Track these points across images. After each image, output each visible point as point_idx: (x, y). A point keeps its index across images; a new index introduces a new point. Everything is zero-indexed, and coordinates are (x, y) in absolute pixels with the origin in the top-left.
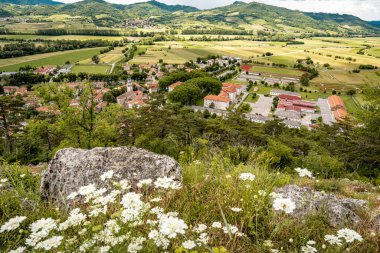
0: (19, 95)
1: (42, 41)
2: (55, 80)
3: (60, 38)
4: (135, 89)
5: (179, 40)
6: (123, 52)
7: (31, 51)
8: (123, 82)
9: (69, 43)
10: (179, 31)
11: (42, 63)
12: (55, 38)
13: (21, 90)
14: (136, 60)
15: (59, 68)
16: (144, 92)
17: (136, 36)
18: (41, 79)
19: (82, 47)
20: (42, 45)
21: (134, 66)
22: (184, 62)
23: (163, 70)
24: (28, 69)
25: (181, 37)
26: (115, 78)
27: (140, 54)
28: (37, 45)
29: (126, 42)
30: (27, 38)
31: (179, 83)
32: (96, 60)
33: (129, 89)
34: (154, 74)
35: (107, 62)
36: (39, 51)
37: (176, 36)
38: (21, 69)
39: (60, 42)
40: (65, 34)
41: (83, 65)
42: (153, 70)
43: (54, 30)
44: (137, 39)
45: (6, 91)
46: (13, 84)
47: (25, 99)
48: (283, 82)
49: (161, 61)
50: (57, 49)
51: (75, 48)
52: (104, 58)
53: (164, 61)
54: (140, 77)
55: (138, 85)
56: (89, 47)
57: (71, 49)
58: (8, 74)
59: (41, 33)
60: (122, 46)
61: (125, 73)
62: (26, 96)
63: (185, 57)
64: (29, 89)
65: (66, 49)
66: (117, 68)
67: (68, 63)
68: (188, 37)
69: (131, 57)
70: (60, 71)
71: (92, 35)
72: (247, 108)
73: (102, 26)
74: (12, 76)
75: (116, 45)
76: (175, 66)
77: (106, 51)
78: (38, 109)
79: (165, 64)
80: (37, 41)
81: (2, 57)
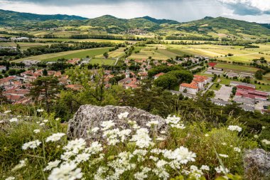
0: (56, 77)
1: (73, 42)
3: (84, 41)
4: (131, 76)
5: (164, 43)
6: (125, 50)
7: (65, 49)
8: (123, 71)
9: (89, 44)
10: (164, 38)
11: (72, 57)
12: (81, 41)
13: (57, 74)
14: (133, 56)
15: (82, 60)
16: (137, 79)
17: (134, 40)
18: (70, 66)
19: (98, 47)
20: (73, 45)
21: (132, 60)
22: (167, 59)
23: (151, 64)
24: (63, 60)
25: (165, 41)
26: (118, 68)
27: (136, 52)
28: (70, 45)
29: (127, 44)
30: (64, 41)
31: (162, 74)
32: (106, 55)
33: (127, 76)
34: (145, 66)
35: (113, 57)
36: (71, 49)
37: (162, 40)
38: (59, 60)
39: (84, 43)
40: (88, 38)
41: (97, 58)
42: (145, 64)
43: (81, 36)
44: (135, 42)
45: (49, 74)
46: (53, 69)
47: (59, 79)
48: (241, 76)
49: (150, 58)
50: (82, 48)
51: (93, 47)
52: (111, 55)
53: (153, 58)
54: (135, 68)
55: (133, 74)
56: (102, 46)
57: (90, 48)
58: (51, 63)
59: (73, 37)
60: (124, 46)
61: (125, 65)
62: (60, 77)
63: (167, 55)
64: (62, 73)
65: (87, 48)
66: (120, 61)
67: (88, 57)
68: (170, 41)
69: (130, 55)
70: (82, 62)
71: (104, 39)
72: (212, 94)
73: (111, 33)
74: (53, 64)
75: (120, 46)
76: (160, 61)
77: (113, 50)
78: (66, 87)
79: (153, 60)
80: (70, 42)
81: (48, 52)
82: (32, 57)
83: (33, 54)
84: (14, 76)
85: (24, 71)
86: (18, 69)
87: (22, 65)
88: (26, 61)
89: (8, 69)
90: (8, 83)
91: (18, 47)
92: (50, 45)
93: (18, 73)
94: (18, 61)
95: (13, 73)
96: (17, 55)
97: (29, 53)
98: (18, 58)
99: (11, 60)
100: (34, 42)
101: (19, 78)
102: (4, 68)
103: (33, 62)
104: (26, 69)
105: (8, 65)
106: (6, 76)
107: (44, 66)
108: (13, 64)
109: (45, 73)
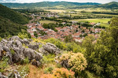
0: (84, 29)
1: (93, 15)
2: (94, 27)
3: (98, 14)
7: (89, 18)
12: (97, 14)
15: (96, 23)
18: (91, 26)
19: (105, 18)
24: (87, 22)
28: (91, 16)
30: (89, 14)
32: (109, 22)
36: (91, 18)
38: (86, 22)
39: (98, 16)
40: (100, 13)
41: (104, 23)
43: (97, 12)
45: (81, 28)
46: (83, 26)
47: (85, 31)
50: (97, 18)
51: (103, 18)
56: (107, 18)
57: (101, 18)
58: (82, 23)
59: (93, 13)
62: (85, 30)
64: (87, 28)
65: (99, 18)
67: (99, 22)
70: (96, 25)
71: (109, 14)
73: (114, 11)
74: (83, 24)
78: (88, 35)
80: (91, 15)
81: (81, 19)
83: (75, 19)
84: (68, 27)
86: (69, 24)
87: (71, 23)
88: (73, 21)
89: (66, 23)
90: (65, 29)
91: (71, 15)
92: (83, 15)
93: (69, 26)
94: (70, 21)
95: (67, 25)
96: (70, 18)
98: (70, 20)
99: (68, 20)
100: (76, 14)
101: (69, 28)
103: (75, 22)
104: (72, 24)
106: (65, 26)
107: (79, 24)
108: (68, 22)
109: (79, 27)
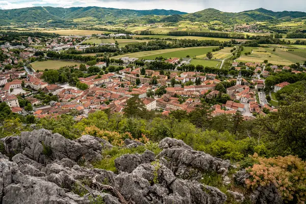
0: (155, 76)
1: (171, 40)
2: (179, 69)
3: (183, 38)
4: (243, 84)
5: (283, 43)
6: (232, 51)
7: (163, 47)
8: (232, 77)
9: (189, 41)
10: (284, 36)
11: (171, 56)
12: (179, 38)
13: (156, 74)
14: (242, 59)
15: (181, 60)
16: (251, 87)
17: (243, 38)
18: (172, 67)
19: (199, 45)
20: (171, 43)
21: (241, 64)
22: (290, 64)
23: (268, 70)
24: (161, 58)
25: (287, 40)
26: (225, 73)
27: (246, 54)
28: (168, 42)
29: (234, 43)
30: (161, 37)
31: (286, 84)
32: (209, 56)
33: (238, 83)
34: (259, 72)
35: (218, 58)
36: (169, 47)
37: (281, 39)
38: (157, 58)
39: (184, 41)
40: (187, 35)
41: (199, 59)
42: (258, 69)
43: (180, 32)
44: (244, 41)
45: (147, 73)
46: (151, 68)
47: (158, 80)
49: (266, 62)
50: (181, 46)
51: (194, 45)
52: (217, 55)
53: (269, 62)
54: (248, 74)
55: (245, 81)
56: (204, 45)
57: (190, 46)
58: (149, 61)
59: (170, 34)
60: (230, 46)
61: (233, 68)
62: (159, 78)
63: (290, 59)
64: (162, 73)
65: (187, 46)
66: (226, 64)
67: (188, 57)
68: (293, 41)
69: (238, 56)
70: (182, 62)
71: (206, 36)
73: (214, 29)
74: (151, 63)
75: (225, 45)
76: (280, 67)
77: (217, 50)
78: (166, 89)
79: (270, 65)
80: (168, 39)
81: (145, 50)
82: (130, 54)
83: (130, 51)
84: (113, 73)
85: (122, 69)
86: (117, 66)
87: (121, 62)
88: (125, 58)
89: (107, 65)
90: (108, 80)
91: (117, 44)
92: (147, 42)
93: (117, 70)
94: (117, 58)
95: (112, 70)
96: (115, 51)
97: (127, 50)
98: (116, 55)
99: (110, 56)
100: (131, 38)
101: (118, 75)
102: (105, 64)
103: (131, 60)
104: (124, 66)
105: (107, 61)
106: (106, 73)
107: (142, 64)
108: (112, 61)
109: (143, 72)
